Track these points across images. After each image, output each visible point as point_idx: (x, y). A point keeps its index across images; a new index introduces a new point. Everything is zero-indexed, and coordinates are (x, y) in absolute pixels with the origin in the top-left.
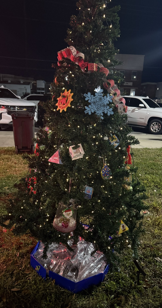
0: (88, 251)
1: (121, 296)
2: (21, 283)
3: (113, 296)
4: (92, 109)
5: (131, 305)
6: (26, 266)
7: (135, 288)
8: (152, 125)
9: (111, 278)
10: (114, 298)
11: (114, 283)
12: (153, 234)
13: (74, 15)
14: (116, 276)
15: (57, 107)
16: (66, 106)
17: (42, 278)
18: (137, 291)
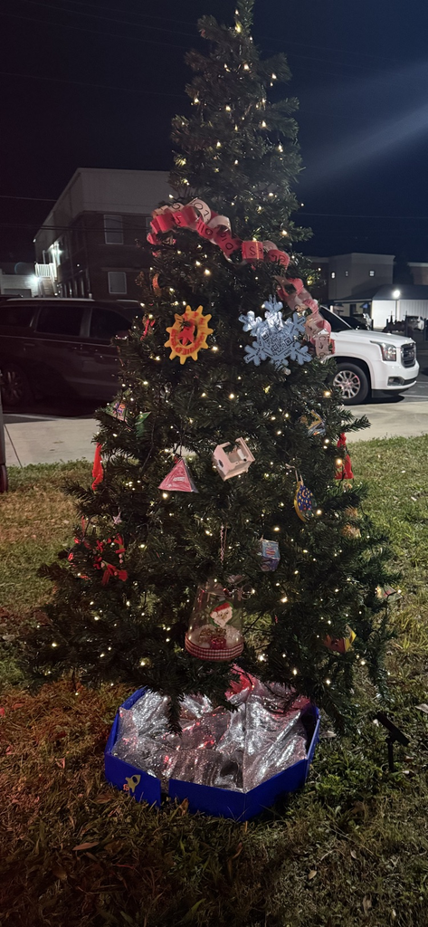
0: (251, 719)
1: (358, 803)
2: (95, 829)
3: (338, 808)
4: (261, 352)
5: (385, 817)
6: (95, 786)
7: (385, 780)
8: (336, 380)
9: (323, 770)
10: (342, 811)
11: (337, 778)
12: (400, 653)
13: (180, 115)
14: (334, 764)
15: (169, 350)
16: (196, 347)
17: (149, 806)
18: (392, 785)
